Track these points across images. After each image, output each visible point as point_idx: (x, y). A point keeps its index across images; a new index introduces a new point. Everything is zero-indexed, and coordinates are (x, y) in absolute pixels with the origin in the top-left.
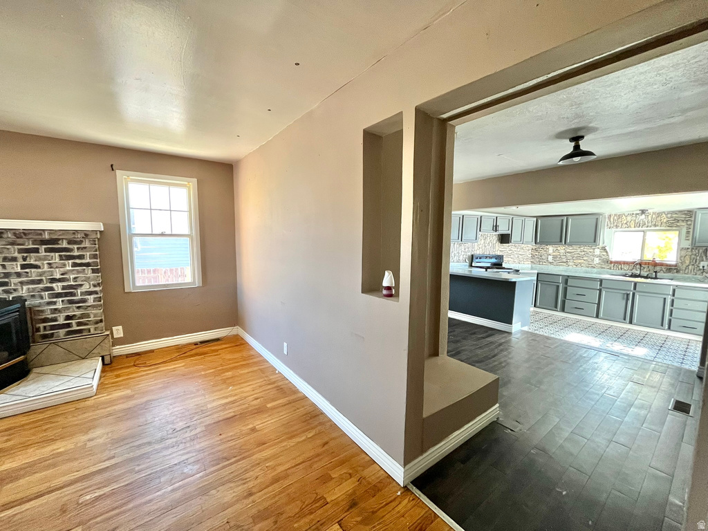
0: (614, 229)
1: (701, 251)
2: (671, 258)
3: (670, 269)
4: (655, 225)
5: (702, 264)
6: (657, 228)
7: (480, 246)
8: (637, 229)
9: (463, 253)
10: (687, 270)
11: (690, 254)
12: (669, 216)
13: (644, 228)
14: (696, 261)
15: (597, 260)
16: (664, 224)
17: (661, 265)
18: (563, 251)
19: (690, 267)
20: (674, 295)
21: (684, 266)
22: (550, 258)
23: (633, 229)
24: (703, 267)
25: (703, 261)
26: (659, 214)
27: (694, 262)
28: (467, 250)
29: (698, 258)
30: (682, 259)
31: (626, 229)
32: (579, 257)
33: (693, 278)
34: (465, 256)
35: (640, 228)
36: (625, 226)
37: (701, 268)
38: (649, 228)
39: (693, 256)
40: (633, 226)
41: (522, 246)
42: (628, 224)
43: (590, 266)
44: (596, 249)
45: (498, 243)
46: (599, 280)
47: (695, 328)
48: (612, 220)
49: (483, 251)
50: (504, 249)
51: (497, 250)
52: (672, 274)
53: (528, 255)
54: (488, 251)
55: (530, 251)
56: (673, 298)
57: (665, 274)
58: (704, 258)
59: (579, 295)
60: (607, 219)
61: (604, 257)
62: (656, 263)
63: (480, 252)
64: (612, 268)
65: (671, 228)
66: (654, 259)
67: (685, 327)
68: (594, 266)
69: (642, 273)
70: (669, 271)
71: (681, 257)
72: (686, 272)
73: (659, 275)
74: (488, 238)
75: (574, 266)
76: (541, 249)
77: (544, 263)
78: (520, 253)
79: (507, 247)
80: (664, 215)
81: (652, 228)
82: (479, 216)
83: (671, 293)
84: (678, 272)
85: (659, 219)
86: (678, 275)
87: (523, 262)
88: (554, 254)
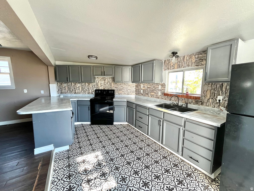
0: (167, 71)
1: (218, 86)
2: (198, 92)
4: (188, 66)
5: (218, 98)
6: (190, 67)
8: (178, 69)
9: (91, 89)
10: (208, 103)
11: (210, 89)
12: (197, 56)
13: (182, 69)
14: (214, 95)
15: (160, 93)
16: (193, 64)
17: (191, 97)
18: (146, 87)
19: (210, 100)
20: (185, 127)
21: (206, 99)
22: (142, 91)
23: (176, 70)
24: (219, 100)
25: (219, 95)
26: (190, 56)
27: (214, 96)
28: (94, 87)
29: (216, 92)
30: (205, 93)
31: (173, 70)
32: (153, 91)
33: (212, 110)
34: (92, 91)
35: (180, 69)
36: (172, 67)
37: (218, 101)
38: (185, 68)
39: (212, 91)
40: (176, 67)
41: (129, 84)
42: (174, 66)
43: (157, 97)
44: (159, 85)
45: (113, 82)
46: (148, 108)
47: (197, 161)
48: (166, 64)
49: (104, 87)
50: (117, 86)
51: (113, 87)
52: (198, 105)
53: (134, 90)
54: (107, 88)
55: (135, 87)
56: (184, 129)
57: (194, 105)
58: (221, 92)
59: (140, 117)
60: (164, 64)
61: (163, 91)
62: (187, 96)
63: (102, 88)
64: (167, 99)
65: (198, 67)
66: (187, 93)
67: (191, 158)
68: (159, 97)
69: (180, 104)
70: (197, 103)
71: (204, 91)
72: (208, 105)
73: (190, 106)
74: (107, 80)
75: (151, 97)
76: (139, 86)
77: (140, 95)
78: (128, 88)
79: (119, 85)
80: (193, 56)
81: (187, 68)
82: (91, 66)
83: (183, 124)
84: (202, 104)
85: (190, 60)
86: (202, 107)
87: (130, 94)
88: (143, 89)
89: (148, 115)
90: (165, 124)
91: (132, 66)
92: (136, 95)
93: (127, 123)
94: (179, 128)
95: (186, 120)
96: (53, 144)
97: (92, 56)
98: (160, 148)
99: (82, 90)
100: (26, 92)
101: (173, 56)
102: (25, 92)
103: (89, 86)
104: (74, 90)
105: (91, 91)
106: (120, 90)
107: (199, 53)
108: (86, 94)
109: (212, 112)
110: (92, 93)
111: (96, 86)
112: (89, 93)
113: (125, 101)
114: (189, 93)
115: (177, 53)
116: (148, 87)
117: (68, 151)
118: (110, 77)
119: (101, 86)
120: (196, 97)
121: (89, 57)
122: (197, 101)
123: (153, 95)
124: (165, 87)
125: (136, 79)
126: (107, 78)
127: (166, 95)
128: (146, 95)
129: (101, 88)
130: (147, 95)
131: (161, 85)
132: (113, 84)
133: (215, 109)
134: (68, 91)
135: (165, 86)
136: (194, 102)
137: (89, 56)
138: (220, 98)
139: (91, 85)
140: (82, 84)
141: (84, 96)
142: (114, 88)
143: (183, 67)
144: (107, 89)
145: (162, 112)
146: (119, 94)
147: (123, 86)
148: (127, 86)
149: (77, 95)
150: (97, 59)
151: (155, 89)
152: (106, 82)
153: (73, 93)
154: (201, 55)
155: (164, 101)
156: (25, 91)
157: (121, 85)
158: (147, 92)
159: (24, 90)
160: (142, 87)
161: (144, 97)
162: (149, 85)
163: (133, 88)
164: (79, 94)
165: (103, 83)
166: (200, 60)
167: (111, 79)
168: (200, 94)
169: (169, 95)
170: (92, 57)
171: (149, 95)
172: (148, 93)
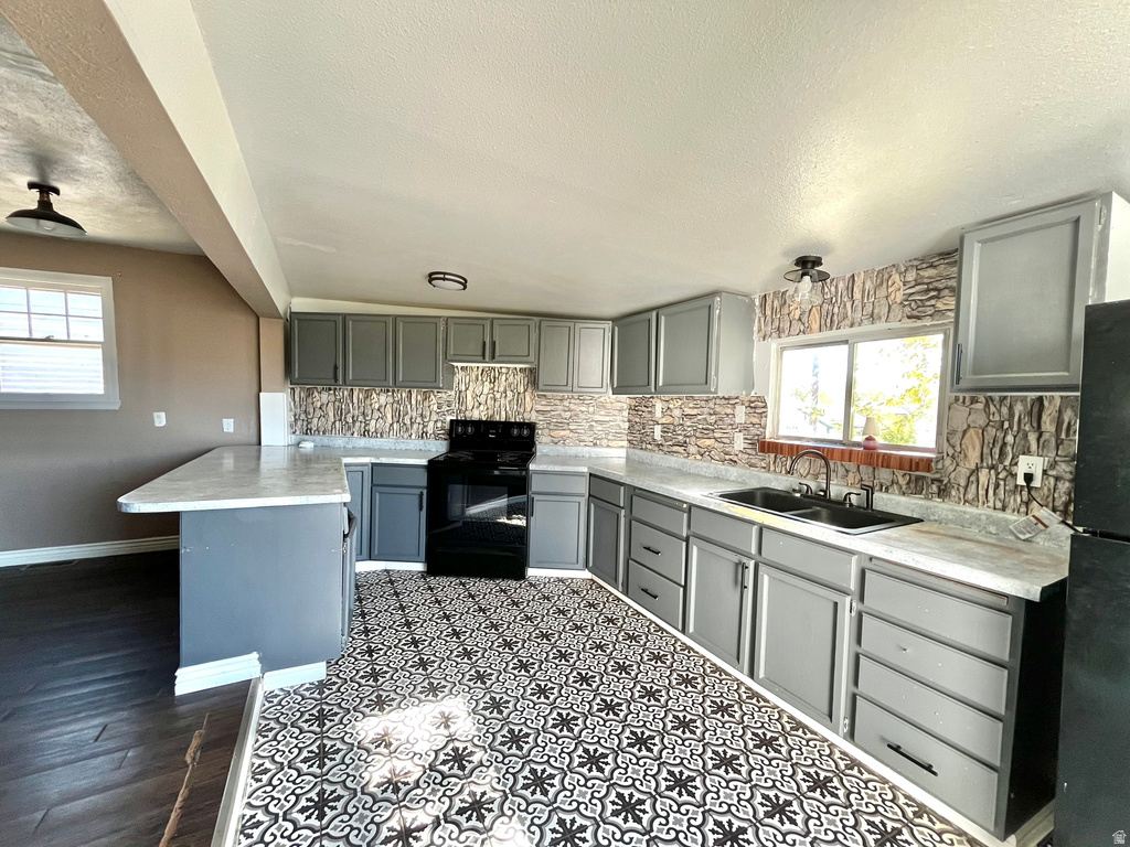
0: (774, 344)
1: (1018, 408)
2: (922, 436)
3: (919, 474)
4: (872, 317)
5: (1026, 464)
6: (881, 326)
7: (482, 399)
8: (827, 335)
9: (434, 417)
10: (973, 488)
11: (982, 421)
12: (911, 276)
13: (845, 332)
14: (1002, 453)
15: (739, 443)
16: (896, 310)
17: (886, 461)
18: (677, 413)
19: (983, 475)
20: (862, 599)
21: (964, 471)
22: (658, 429)
23: (815, 336)
24: (1029, 477)
25: (1027, 452)
26: (882, 277)
27: (998, 456)
28: (445, 408)
29: (1010, 439)
30: (956, 440)
31: (802, 337)
32: (707, 432)
33: (996, 523)
34: (439, 425)
35: (834, 334)
36: (797, 326)
37: (1021, 481)
38: (856, 329)
39: (991, 432)
40: (815, 326)
41: (602, 399)
42: (805, 319)
43: (727, 457)
44: (737, 406)
45: (530, 390)
46: (685, 506)
47: (929, 768)
48: (768, 312)
49: (490, 412)
50: (549, 408)
51: (529, 409)
52: (926, 498)
53: (621, 424)
54: (503, 413)
55: (626, 413)
56: (861, 607)
57: (903, 499)
58: (1032, 437)
59: (648, 549)
60: (758, 311)
61: (754, 431)
62: (870, 456)
63: (482, 414)
64: (772, 468)
65: (919, 323)
66: (868, 439)
67: (897, 749)
68: (735, 459)
69: (837, 490)
70: (916, 487)
71: (952, 433)
72: (970, 496)
73: (884, 501)
74: (504, 378)
75: (699, 457)
76: (644, 409)
77: (649, 446)
78: (597, 418)
79: (557, 402)
80: (896, 277)
81: (867, 327)
82: (440, 317)
83: (853, 585)
84: (943, 492)
85: (882, 292)
86: (942, 508)
87: (604, 442)
88: (663, 421)
89: (687, 540)
90: (765, 581)
91: (615, 320)
92: (631, 451)
93: (587, 574)
94: (836, 604)
95: (867, 564)
96: (258, 651)
97: (445, 274)
98: (744, 696)
99: (395, 419)
100: (163, 423)
101: (803, 275)
102: (157, 424)
103: (426, 404)
104: (361, 418)
105: (431, 424)
106: (560, 425)
107: (923, 260)
108: (413, 437)
109: (992, 529)
110: (437, 437)
111: (455, 406)
112: (423, 435)
113: (580, 474)
114: (880, 440)
115: (820, 264)
116: (688, 411)
117: (321, 686)
118: (519, 366)
119: (477, 404)
120: (911, 459)
121: (431, 278)
122: (918, 478)
123: (709, 449)
124: (763, 415)
125: (631, 377)
126: (504, 370)
127: (766, 447)
128: (675, 448)
129: (476, 415)
130: (681, 449)
131: (747, 404)
132: (528, 399)
133: (1009, 516)
134: (334, 423)
135: (764, 410)
136: (903, 482)
137: (431, 275)
138: (1032, 464)
139: (434, 401)
140: (398, 396)
141: (403, 447)
142: (534, 414)
143: (847, 322)
144: (503, 420)
145: (752, 523)
146: (556, 440)
147: (572, 407)
148: (591, 409)
149: (372, 440)
150: (465, 288)
151: (719, 423)
152: (502, 389)
153: (355, 435)
154: (931, 272)
155: (759, 478)
156: (160, 419)
157: (566, 403)
158: (681, 438)
159: (155, 414)
160: (658, 414)
161: (668, 457)
162: (691, 405)
163: (619, 418)
164: (382, 436)
165: (486, 391)
166: (928, 290)
167: (520, 375)
168: (932, 445)
169: (786, 450)
170: (444, 279)
171: (692, 449)
172: (685, 442)
